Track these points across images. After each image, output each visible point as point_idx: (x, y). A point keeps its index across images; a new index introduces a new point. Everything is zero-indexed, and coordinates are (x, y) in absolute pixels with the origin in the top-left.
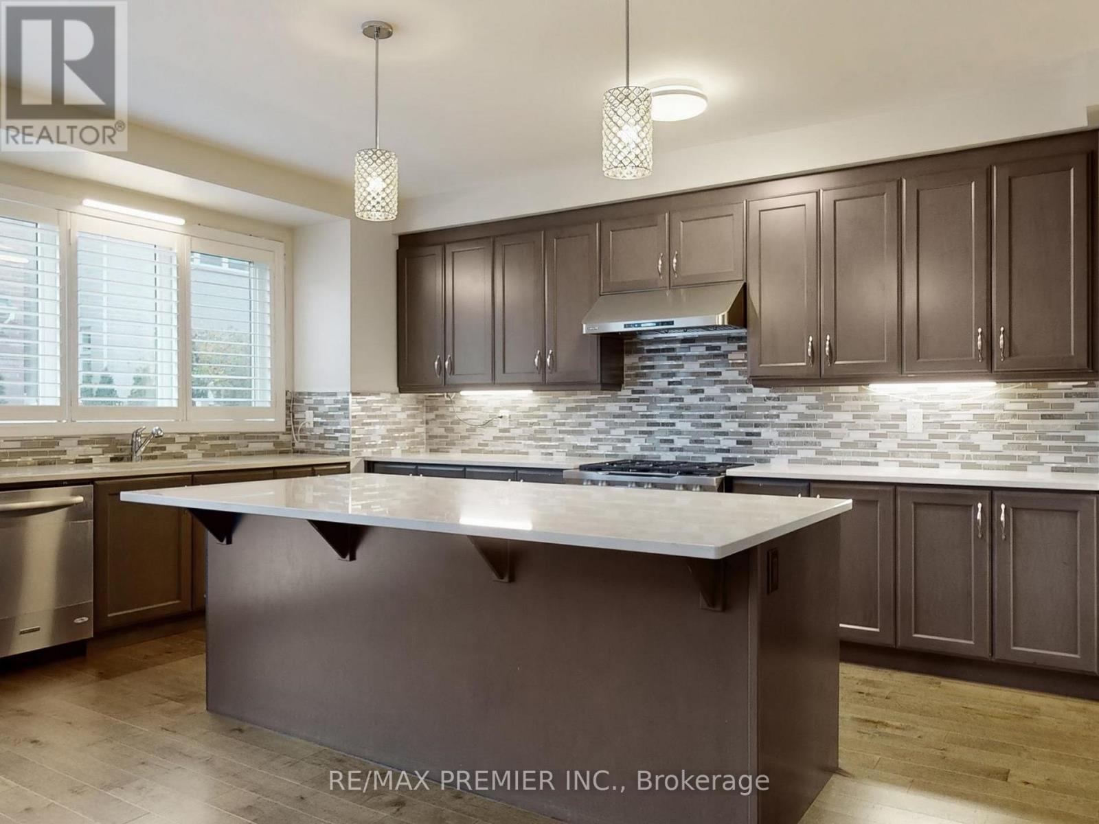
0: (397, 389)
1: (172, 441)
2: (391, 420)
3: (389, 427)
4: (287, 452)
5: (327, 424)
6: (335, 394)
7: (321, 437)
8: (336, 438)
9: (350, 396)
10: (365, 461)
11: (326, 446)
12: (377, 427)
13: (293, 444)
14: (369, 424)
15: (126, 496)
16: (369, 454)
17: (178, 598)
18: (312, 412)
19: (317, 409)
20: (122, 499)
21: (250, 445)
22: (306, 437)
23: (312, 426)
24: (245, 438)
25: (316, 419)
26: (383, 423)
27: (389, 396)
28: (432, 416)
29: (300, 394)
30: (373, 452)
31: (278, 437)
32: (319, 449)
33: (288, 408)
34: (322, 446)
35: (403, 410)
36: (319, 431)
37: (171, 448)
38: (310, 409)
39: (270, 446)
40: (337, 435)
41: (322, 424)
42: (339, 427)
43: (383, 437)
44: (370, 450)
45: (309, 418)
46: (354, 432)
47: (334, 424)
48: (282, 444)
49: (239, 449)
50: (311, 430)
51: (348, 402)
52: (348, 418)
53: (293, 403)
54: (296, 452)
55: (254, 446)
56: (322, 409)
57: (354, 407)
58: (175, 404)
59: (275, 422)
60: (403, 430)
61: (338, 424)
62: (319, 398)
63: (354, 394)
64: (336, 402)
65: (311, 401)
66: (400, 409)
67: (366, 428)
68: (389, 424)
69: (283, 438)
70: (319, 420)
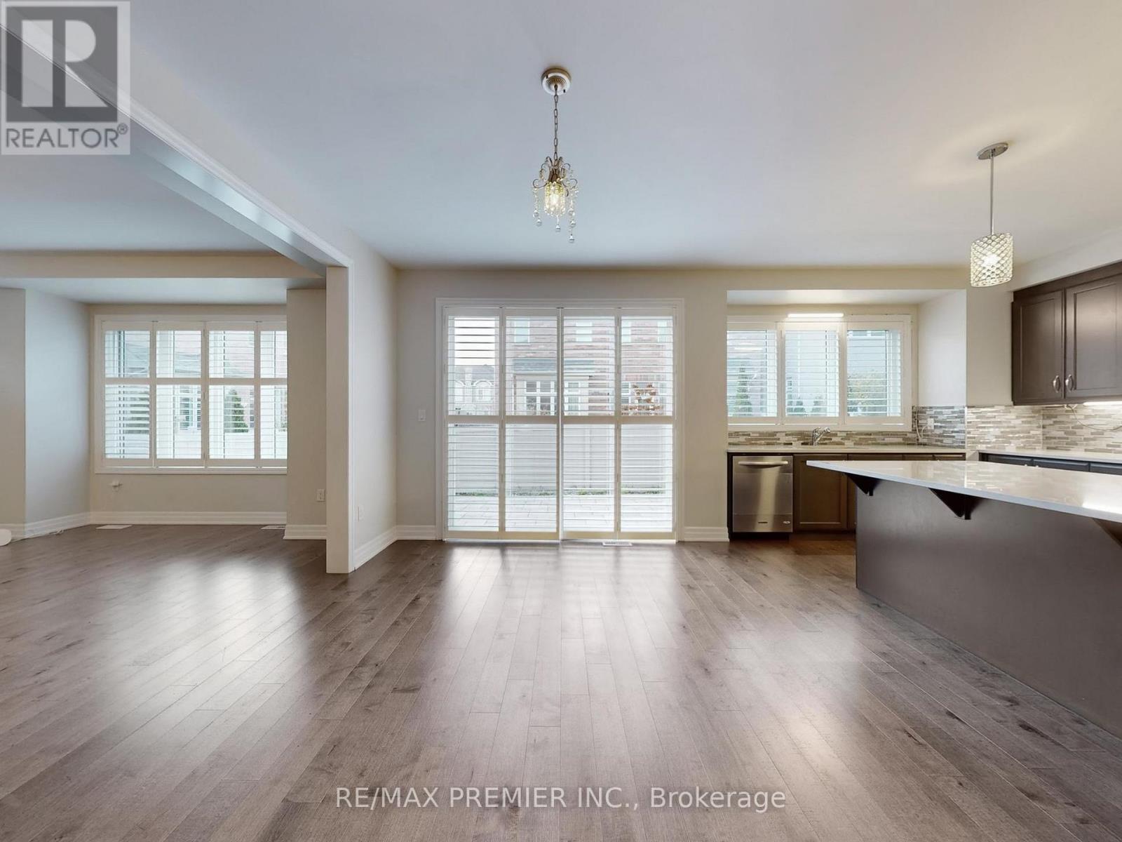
0: (1012, 403)
1: (835, 435)
2: (1005, 425)
3: (1002, 430)
4: (913, 444)
5: (945, 427)
6: (953, 408)
7: (940, 435)
8: (954, 437)
9: (966, 408)
10: (980, 453)
11: (944, 442)
12: (991, 430)
13: (918, 440)
14: (984, 427)
15: (809, 463)
16: (983, 448)
17: (839, 521)
18: (932, 419)
19: (937, 417)
20: (807, 464)
21: (886, 439)
22: (928, 435)
23: (933, 428)
24: (882, 435)
25: (936, 424)
26: (997, 427)
27: (1003, 408)
28: (1051, 422)
29: (923, 408)
30: (987, 447)
31: (906, 435)
32: (939, 443)
33: (913, 417)
34: (941, 441)
35: (1018, 417)
36: (938, 432)
37: (834, 439)
38: (931, 417)
39: (900, 440)
40: (953, 434)
41: (941, 427)
42: (956, 430)
43: (997, 437)
44: (984, 446)
45: (930, 423)
46: (969, 433)
47: (951, 427)
48: (909, 439)
49: (878, 441)
50: (932, 431)
51: (964, 412)
52: (964, 423)
53: (917, 414)
54: (920, 444)
55: (888, 440)
56: (940, 418)
57: (969, 415)
58: (837, 415)
59: (905, 425)
60: (1019, 433)
61: (954, 427)
62: (939, 410)
63: (968, 407)
64: (953, 412)
65: (933, 413)
66: (1014, 417)
67: (981, 430)
68: (1004, 427)
69: (909, 435)
70: (939, 424)
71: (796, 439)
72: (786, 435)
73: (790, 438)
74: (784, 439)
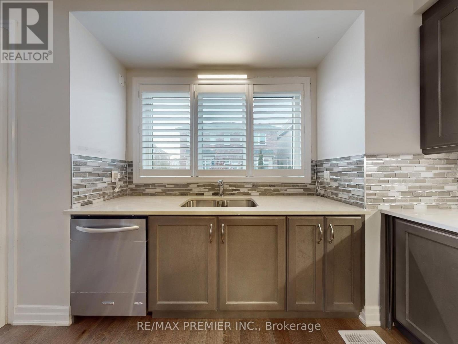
0: (420, 151)
1: (242, 186)
2: (413, 178)
3: (410, 184)
4: (312, 195)
5: (340, 180)
6: (348, 158)
7: (335, 188)
9: (365, 158)
10: (382, 214)
11: (340, 195)
12: (397, 184)
13: (317, 191)
14: (387, 182)
18: (328, 172)
19: (332, 170)
21: (289, 190)
22: (325, 187)
23: (329, 181)
24: (285, 186)
25: (331, 177)
27: (410, 157)
29: (321, 161)
31: (306, 186)
32: (334, 197)
33: (313, 170)
34: (337, 195)
35: (429, 169)
36: (334, 184)
37: (242, 190)
38: (327, 170)
39: (302, 191)
40: (349, 189)
41: (336, 180)
42: (352, 183)
43: (403, 193)
44: (387, 204)
45: (326, 175)
46: (369, 188)
47: (347, 181)
48: (309, 190)
49: (281, 192)
50: (328, 183)
51: (363, 164)
52: (363, 176)
53: (316, 166)
54: (318, 195)
56: (336, 170)
57: (368, 166)
60: (429, 188)
61: (351, 181)
62: (334, 162)
64: (349, 164)
65: (328, 165)
66: (424, 169)
67: (383, 185)
68: (411, 181)
70: (335, 177)
71: (207, 190)
72: (199, 186)
73: (202, 190)
74: (196, 190)
